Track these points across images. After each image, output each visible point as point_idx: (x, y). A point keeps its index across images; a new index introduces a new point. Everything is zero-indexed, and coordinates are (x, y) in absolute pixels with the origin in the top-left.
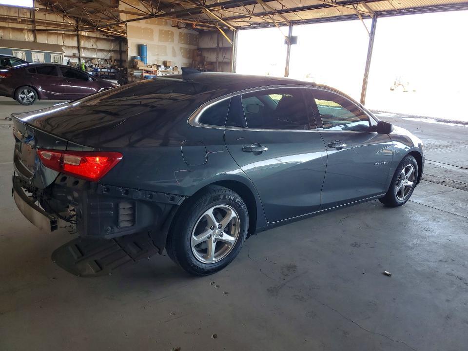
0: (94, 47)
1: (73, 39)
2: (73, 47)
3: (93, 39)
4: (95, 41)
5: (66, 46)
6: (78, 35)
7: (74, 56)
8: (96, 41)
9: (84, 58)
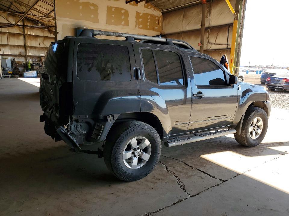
0: (42, 46)
1: (18, 39)
2: (18, 46)
3: (40, 38)
4: (42, 40)
5: (11, 45)
6: (24, 35)
7: (20, 55)
8: (44, 40)
9: (32, 57)
